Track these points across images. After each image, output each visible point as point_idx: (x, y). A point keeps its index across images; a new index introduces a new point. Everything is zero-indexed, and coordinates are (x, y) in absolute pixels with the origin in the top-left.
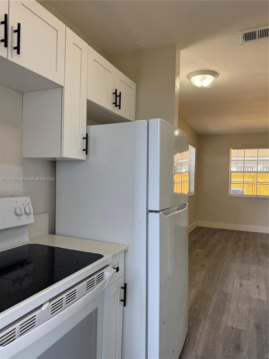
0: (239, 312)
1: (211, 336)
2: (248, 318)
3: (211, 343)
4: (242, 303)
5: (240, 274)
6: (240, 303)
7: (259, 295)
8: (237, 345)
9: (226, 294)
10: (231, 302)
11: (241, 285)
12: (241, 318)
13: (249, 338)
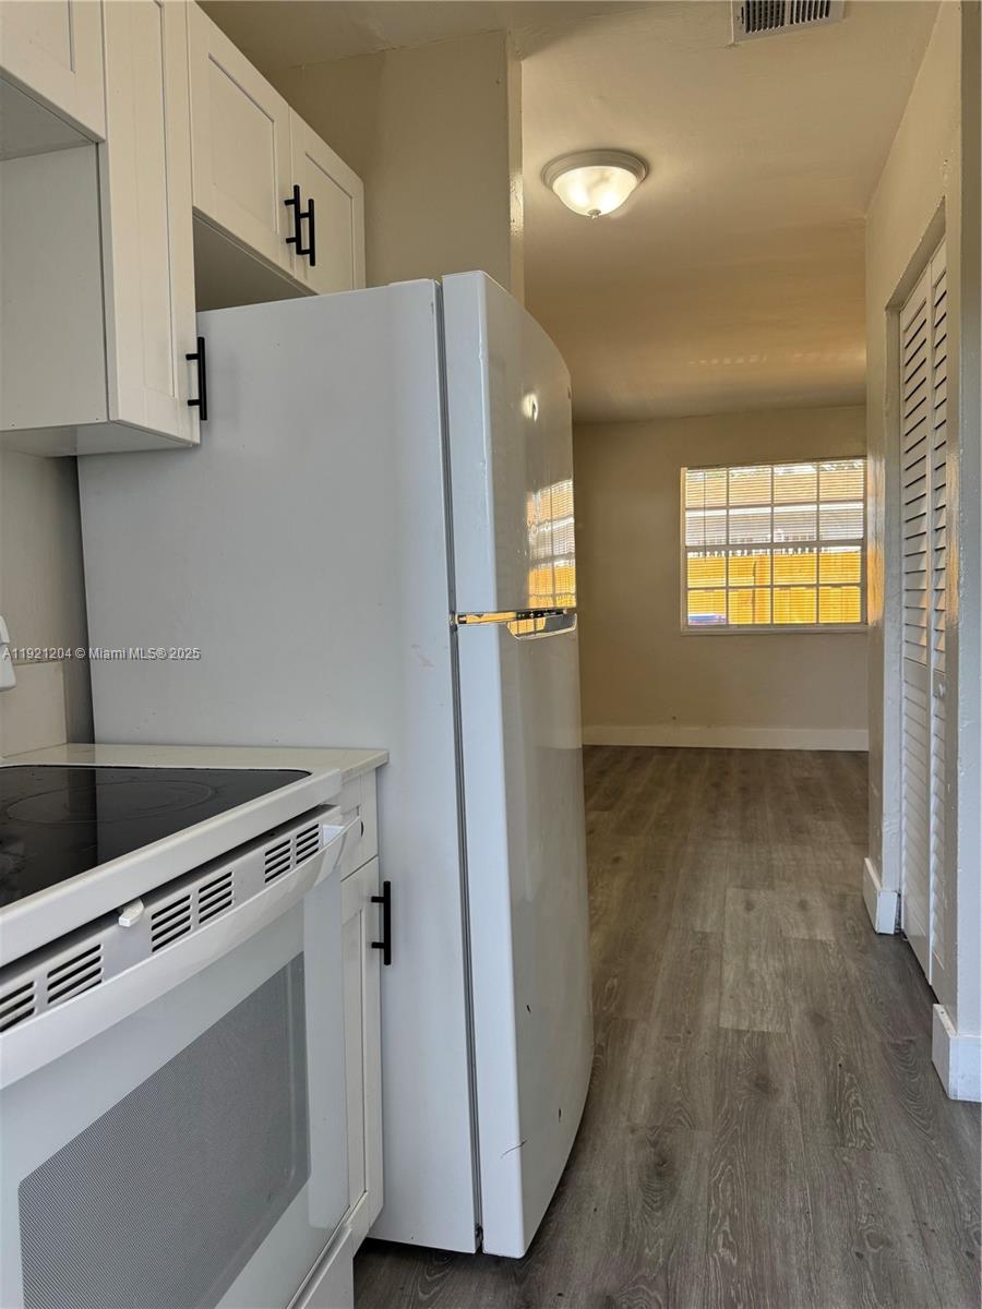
0: (753, 985)
1: (671, 1063)
2: (782, 999)
3: (674, 1085)
4: (759, 955)
5: (741, 874)
6: (754, 957)
7: (810, 926)
8: (757, 1078)
9: (705, 936)
10: (722, 957)
11: (749, 906)
12: (761, 1000)
13: (794, 1054)
